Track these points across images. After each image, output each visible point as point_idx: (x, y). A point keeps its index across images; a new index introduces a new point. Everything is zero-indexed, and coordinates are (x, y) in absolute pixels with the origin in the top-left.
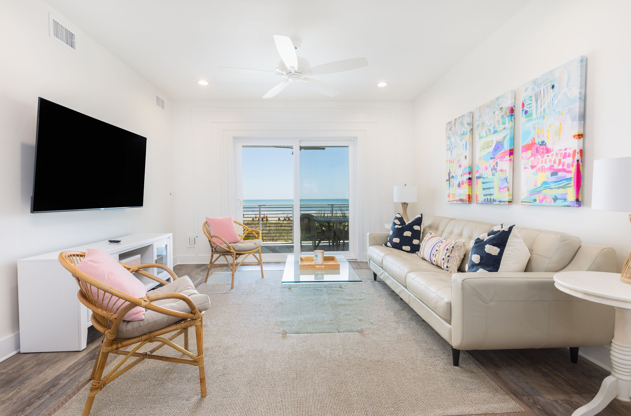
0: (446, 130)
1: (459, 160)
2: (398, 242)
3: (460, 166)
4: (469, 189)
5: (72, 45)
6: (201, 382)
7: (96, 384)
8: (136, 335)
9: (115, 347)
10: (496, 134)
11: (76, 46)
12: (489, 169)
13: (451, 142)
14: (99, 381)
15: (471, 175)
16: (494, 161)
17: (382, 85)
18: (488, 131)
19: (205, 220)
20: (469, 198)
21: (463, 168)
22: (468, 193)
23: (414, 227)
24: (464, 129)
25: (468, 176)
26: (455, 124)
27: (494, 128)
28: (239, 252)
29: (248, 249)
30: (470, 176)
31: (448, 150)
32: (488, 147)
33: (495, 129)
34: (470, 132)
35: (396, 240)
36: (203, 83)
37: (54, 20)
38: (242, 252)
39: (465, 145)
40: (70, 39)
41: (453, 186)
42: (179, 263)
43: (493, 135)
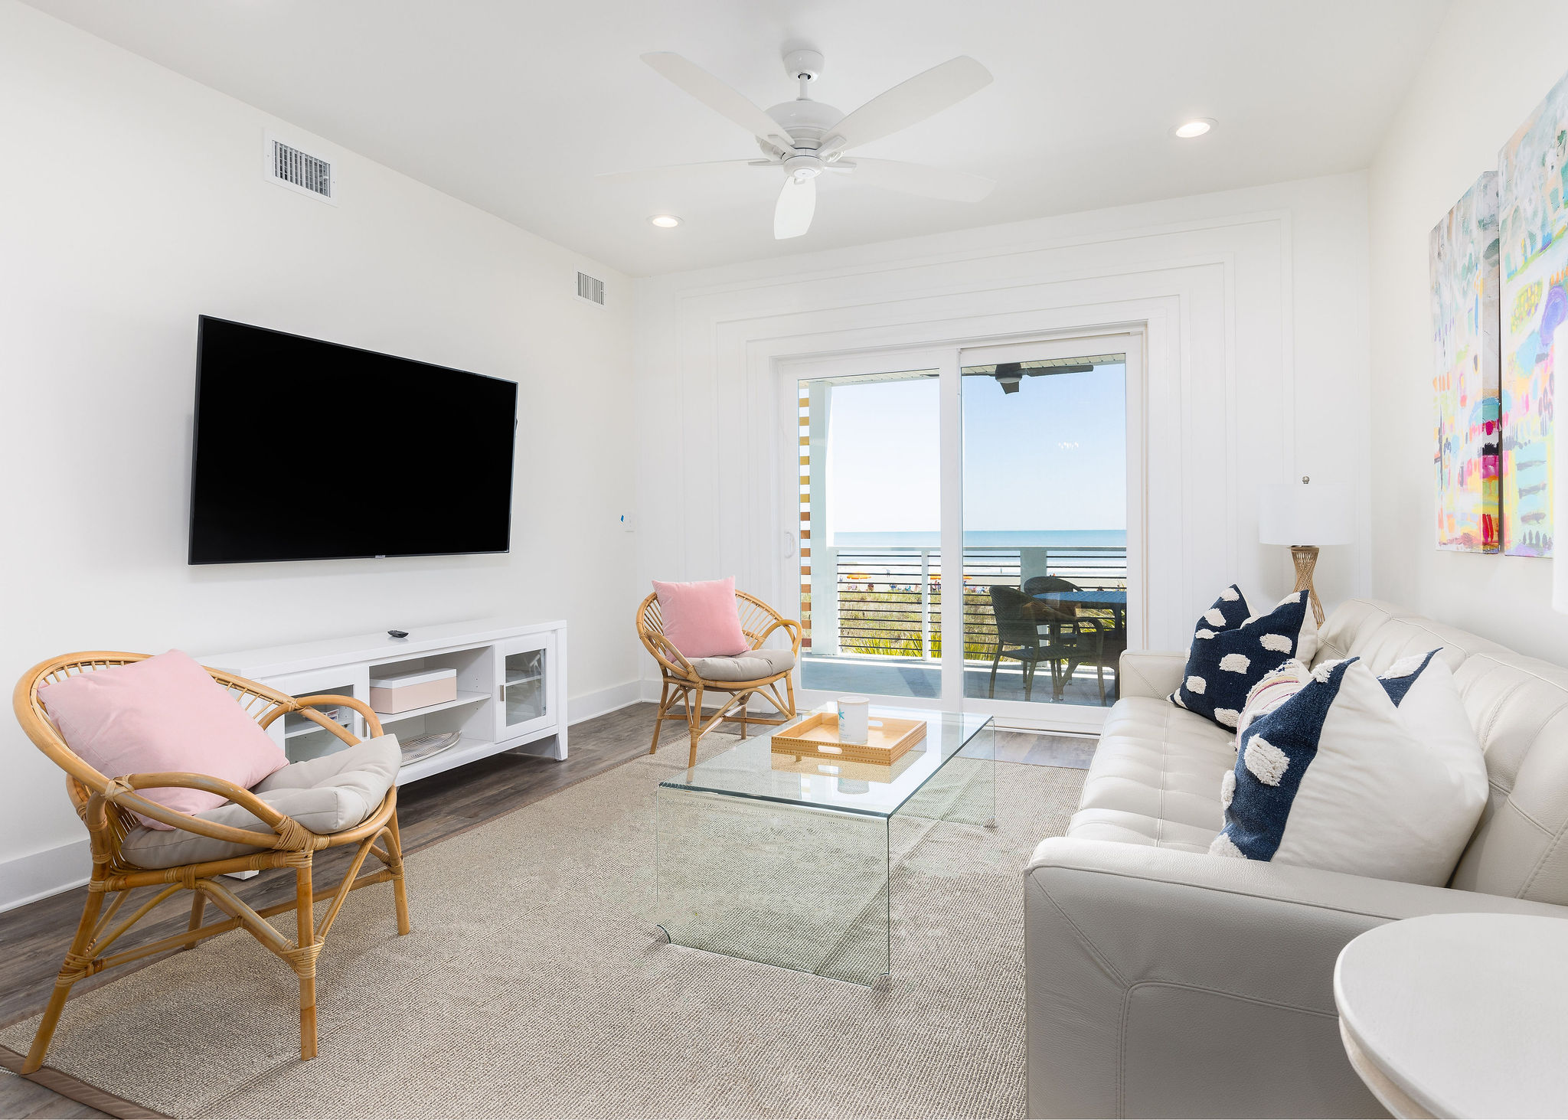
0: (1431, 258)
1: (1461, 375)
2: (1201, 691)
3: (1464, 399)
4: (1487, 492)
5: (322, 188)
6: (303, 1018)
7: (69, 960)
8: (157, 864)
9: (110, 884)
10: (1549, 250)
11: (333, 187)
12: (1534, 406)
13: (1441, 307)
14: (76, 956)
15: (1495, 431)
16: (1546, 371)
17: (1193, 129)
18: (1528, 241)
19: (652, 591)
20: (1487, 530)
21: (1469, 403)
22: (1480, 512)
23: (1262, 639)
24: (1470, 249)
25: (1481, 439)
26: (1449, 228)
27: (1543, 226)
28: (712, 684)
29: (742, 676)
30: (1493, 440)
31: (1435, 340)
32: (1529, 313)
33: (1548, 230)
34: (1486, 257)
35: (1197, 685)
36: (665, 222)
37: (276, 143)
38: (720, 684)
39: (1473, 312)
40: (316, 176)
41: (1449, 484)
42: (644, 700)
43: (1542, 255)
